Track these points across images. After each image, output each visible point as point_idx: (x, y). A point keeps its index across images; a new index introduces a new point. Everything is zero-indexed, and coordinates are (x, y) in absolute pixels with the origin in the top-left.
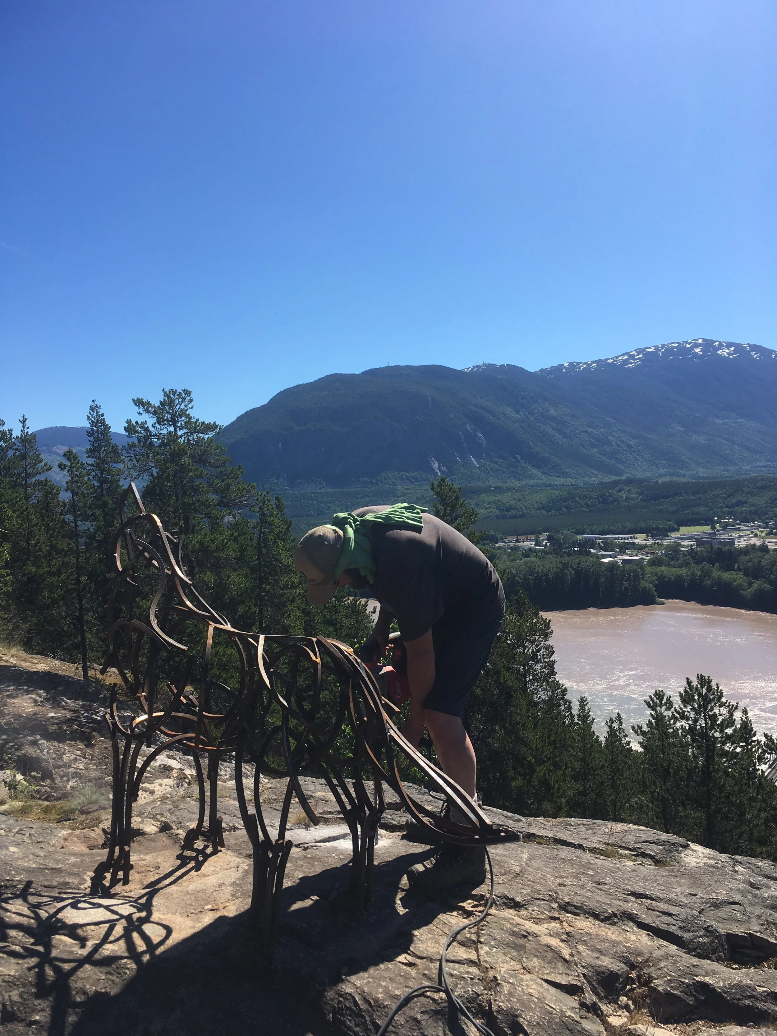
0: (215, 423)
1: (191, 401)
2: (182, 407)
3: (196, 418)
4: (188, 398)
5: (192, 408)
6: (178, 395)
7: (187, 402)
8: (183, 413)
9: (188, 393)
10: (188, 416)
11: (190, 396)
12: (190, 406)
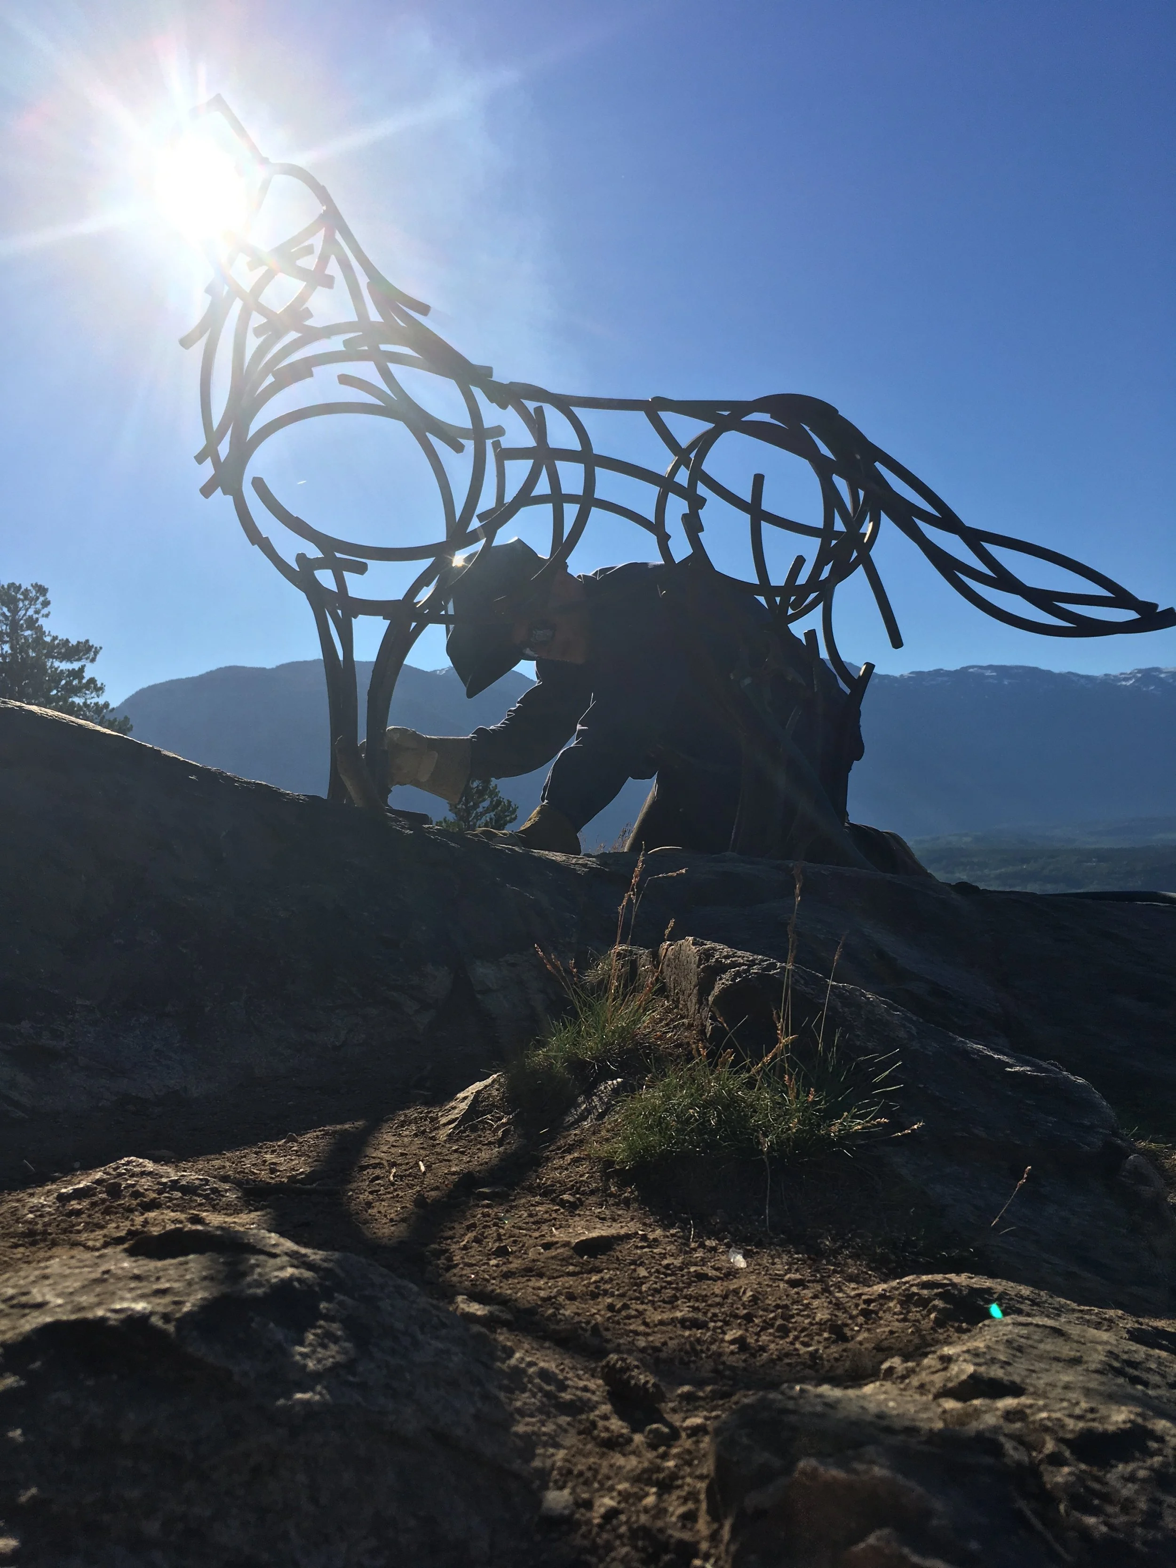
0: (87, 641)
1: (46, 604)
2: (31, 612)
3: (53, 634)
4: (41, 599)
5: (47, 616)
6: (23, 594)
7: (39, 606)
8: (31, 623)
9: (42, 590)
10: (40, 631)
11: (44, 595)
12: (45, 611)
